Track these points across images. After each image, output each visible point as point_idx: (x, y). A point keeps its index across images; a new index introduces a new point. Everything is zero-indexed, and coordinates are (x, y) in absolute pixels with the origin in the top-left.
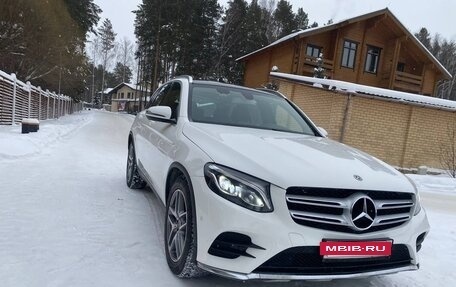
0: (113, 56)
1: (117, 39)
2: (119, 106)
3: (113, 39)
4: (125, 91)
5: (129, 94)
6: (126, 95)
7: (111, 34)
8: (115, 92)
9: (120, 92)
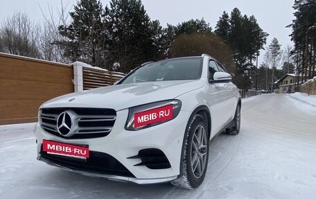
0: (279, 59)
1: (282, 48)
2: (285, 89)
3: (279, 49)
4: (288, 79)
5: (291, 80)
6: (289, 81)
7: (278, 46)
8: (281, 81)
9: (285, 80)
